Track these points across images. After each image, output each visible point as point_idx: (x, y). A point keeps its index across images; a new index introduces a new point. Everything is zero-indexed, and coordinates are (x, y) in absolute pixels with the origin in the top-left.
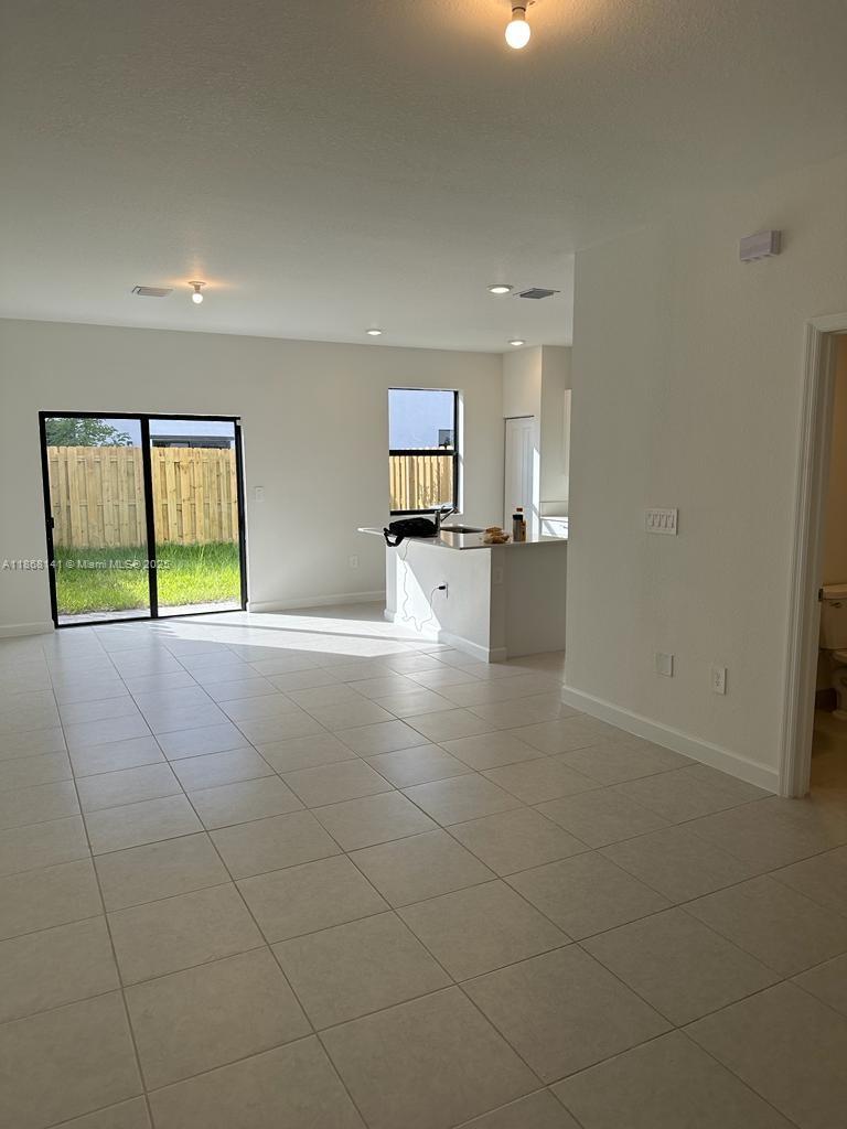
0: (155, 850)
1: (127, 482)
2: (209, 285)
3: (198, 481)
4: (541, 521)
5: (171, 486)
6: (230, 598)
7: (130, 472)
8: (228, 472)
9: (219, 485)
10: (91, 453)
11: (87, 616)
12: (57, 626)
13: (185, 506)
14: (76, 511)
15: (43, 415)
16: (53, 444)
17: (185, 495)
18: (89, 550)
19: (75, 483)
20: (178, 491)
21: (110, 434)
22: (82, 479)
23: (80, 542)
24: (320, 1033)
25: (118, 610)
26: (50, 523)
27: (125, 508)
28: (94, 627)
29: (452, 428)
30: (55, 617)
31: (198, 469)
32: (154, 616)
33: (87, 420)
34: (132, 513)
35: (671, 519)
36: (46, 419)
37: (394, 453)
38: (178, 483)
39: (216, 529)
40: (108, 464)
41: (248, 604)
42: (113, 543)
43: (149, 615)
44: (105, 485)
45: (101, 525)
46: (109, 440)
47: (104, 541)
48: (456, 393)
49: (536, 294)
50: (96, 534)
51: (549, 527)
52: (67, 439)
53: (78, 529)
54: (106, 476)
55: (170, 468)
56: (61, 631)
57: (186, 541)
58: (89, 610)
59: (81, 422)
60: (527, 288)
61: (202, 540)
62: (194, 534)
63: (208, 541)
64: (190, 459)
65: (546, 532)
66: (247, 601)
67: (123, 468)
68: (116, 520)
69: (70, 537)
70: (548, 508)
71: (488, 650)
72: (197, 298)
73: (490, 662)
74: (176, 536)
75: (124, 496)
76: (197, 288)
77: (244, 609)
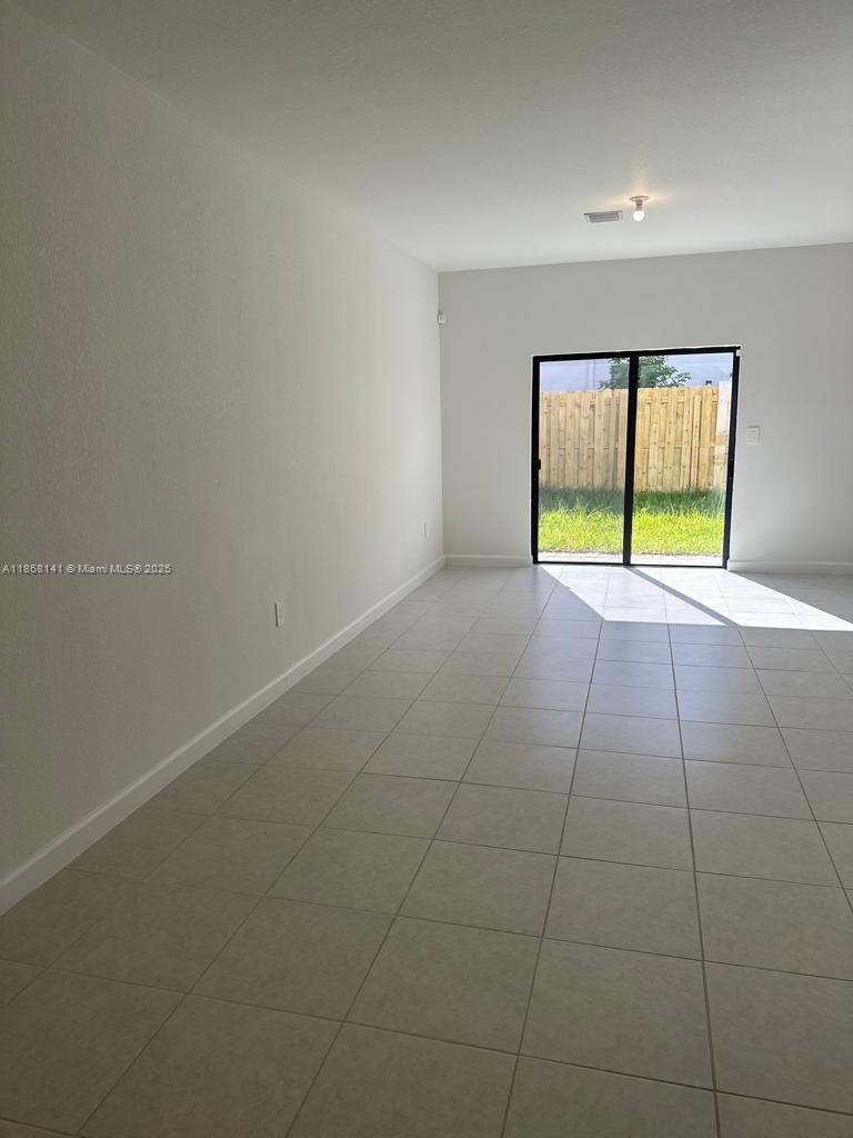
2: (652, 198)
6: (710, 552)
12: (536, 563)
15: (537, 360)
26: (536, 464)
30: (534, 553)
32: (627, 563)
41: (728, 562)
43: (621, 561)
56: (540, 566)
58: (587, 550)
66: (728, 557)
72: (639, 216)
76: (639, 204)
77: (725, 567)
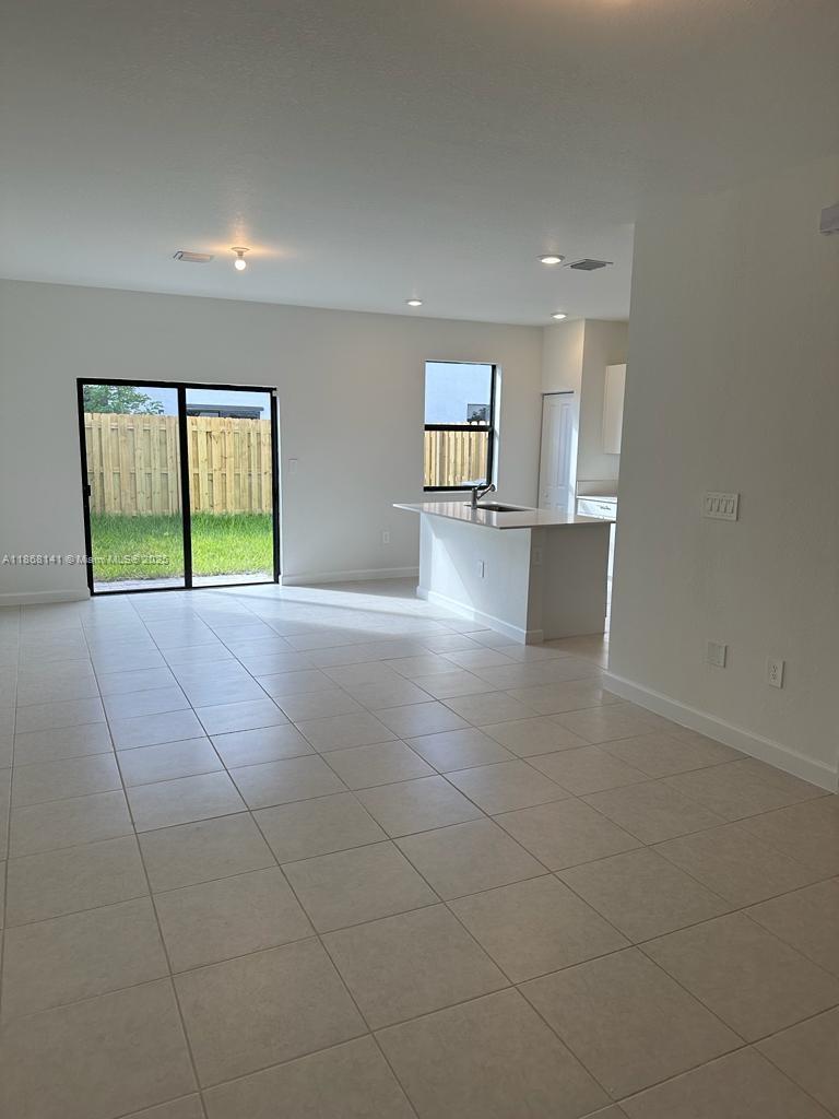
0: (198, 829)
1: (160, 450)
2: (254, 251)
3: (230, 450)
4: (577, 500)
5: (202, 455)
6: (262, 569)
7: (163, 441)
8: (259, 444)
9: (250, 456)
10: (124, 420)
11: (122, 583)
12: (93, 594)
13: (216, 476)
14: (110, 479)
15: (81, 382)
16: (89, 411)
17: (216, 464)
18: (122, 517)
19: (109, 450)
20: (209, 460)
21: (144, 401)
22: (115, 446)
23: (112, 509)
24: (375, 1033)
25: (152, 579)
26: (87, 491)
27: (157, 477)
28: (130, 595)
29: (489, 403)
30: (91, 585)
31: (229, 439)
32: (188, 586)
33: (122, 388)
34: (164, 481)
35: (731, 504)
36: (84, 386)
37: (429, 428)
38: (210, 452)
39: (245, 500)
40: (141, 431)
41: (280, 577)
42: (146, 512)
43: (183, 585)
44: (138, 452)
45: (133, 492)
46: (142, 408)
47: (136, 508)
48: (494, 367)
49: (588, 265)
50: (129, 501)
51: (584, 507)
52: (102, 405)
53: (111, 497)
54: (139, 444)
55: (202, 438)
56: (96, 598)
57: (217, 511)
59: (114, 390)
60: (577, 260)
61: (233, 510)
62: (225, 505)
63: (238, 511)
64: (222, 428)
65: (581, 512)
66: (279, 573)
67: (156, 435)
68: (148, 489)
69: (103, 505)
70: (586, 486)
71: (525, 632)
72: (240, 265)
73: (527, 644)
74: (207, 506)
75: (157, 464)
76: (241, 254)
77: (277, 581)
